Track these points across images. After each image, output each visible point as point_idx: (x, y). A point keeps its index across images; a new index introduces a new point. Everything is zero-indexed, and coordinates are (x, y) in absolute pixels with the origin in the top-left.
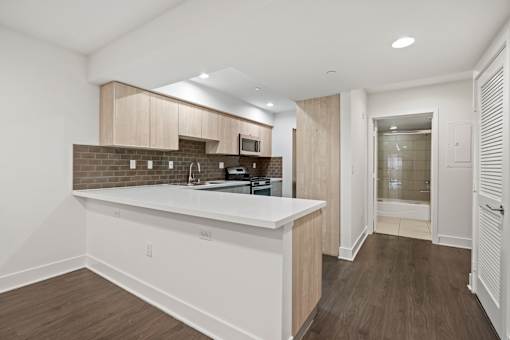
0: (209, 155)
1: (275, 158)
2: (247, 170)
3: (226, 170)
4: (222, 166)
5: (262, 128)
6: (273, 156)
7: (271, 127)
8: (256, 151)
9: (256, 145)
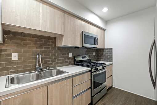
0: (59, 48)
1: (107, 49)
2: (90, 57)
3: (74, 58)
4: (70, 55)
5: (99, 30)
6: (106, 48)
7: (104, 30)
8: (95, 44)
9: (95, 40)
